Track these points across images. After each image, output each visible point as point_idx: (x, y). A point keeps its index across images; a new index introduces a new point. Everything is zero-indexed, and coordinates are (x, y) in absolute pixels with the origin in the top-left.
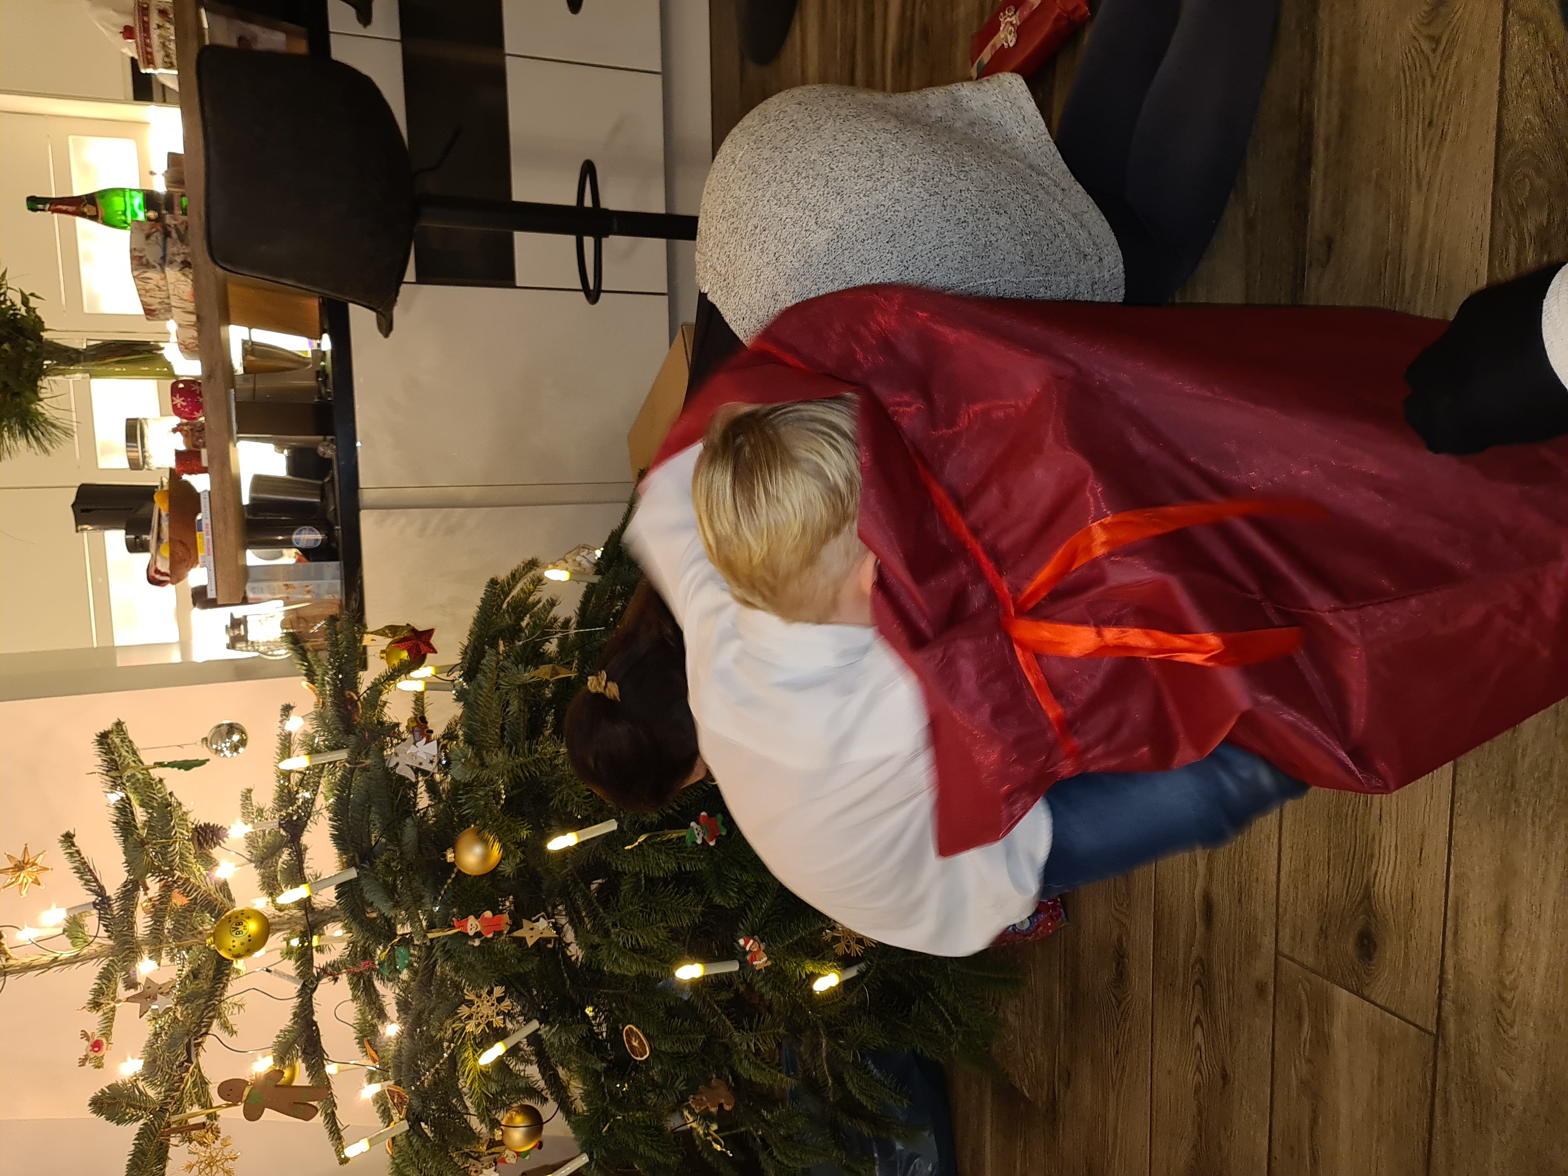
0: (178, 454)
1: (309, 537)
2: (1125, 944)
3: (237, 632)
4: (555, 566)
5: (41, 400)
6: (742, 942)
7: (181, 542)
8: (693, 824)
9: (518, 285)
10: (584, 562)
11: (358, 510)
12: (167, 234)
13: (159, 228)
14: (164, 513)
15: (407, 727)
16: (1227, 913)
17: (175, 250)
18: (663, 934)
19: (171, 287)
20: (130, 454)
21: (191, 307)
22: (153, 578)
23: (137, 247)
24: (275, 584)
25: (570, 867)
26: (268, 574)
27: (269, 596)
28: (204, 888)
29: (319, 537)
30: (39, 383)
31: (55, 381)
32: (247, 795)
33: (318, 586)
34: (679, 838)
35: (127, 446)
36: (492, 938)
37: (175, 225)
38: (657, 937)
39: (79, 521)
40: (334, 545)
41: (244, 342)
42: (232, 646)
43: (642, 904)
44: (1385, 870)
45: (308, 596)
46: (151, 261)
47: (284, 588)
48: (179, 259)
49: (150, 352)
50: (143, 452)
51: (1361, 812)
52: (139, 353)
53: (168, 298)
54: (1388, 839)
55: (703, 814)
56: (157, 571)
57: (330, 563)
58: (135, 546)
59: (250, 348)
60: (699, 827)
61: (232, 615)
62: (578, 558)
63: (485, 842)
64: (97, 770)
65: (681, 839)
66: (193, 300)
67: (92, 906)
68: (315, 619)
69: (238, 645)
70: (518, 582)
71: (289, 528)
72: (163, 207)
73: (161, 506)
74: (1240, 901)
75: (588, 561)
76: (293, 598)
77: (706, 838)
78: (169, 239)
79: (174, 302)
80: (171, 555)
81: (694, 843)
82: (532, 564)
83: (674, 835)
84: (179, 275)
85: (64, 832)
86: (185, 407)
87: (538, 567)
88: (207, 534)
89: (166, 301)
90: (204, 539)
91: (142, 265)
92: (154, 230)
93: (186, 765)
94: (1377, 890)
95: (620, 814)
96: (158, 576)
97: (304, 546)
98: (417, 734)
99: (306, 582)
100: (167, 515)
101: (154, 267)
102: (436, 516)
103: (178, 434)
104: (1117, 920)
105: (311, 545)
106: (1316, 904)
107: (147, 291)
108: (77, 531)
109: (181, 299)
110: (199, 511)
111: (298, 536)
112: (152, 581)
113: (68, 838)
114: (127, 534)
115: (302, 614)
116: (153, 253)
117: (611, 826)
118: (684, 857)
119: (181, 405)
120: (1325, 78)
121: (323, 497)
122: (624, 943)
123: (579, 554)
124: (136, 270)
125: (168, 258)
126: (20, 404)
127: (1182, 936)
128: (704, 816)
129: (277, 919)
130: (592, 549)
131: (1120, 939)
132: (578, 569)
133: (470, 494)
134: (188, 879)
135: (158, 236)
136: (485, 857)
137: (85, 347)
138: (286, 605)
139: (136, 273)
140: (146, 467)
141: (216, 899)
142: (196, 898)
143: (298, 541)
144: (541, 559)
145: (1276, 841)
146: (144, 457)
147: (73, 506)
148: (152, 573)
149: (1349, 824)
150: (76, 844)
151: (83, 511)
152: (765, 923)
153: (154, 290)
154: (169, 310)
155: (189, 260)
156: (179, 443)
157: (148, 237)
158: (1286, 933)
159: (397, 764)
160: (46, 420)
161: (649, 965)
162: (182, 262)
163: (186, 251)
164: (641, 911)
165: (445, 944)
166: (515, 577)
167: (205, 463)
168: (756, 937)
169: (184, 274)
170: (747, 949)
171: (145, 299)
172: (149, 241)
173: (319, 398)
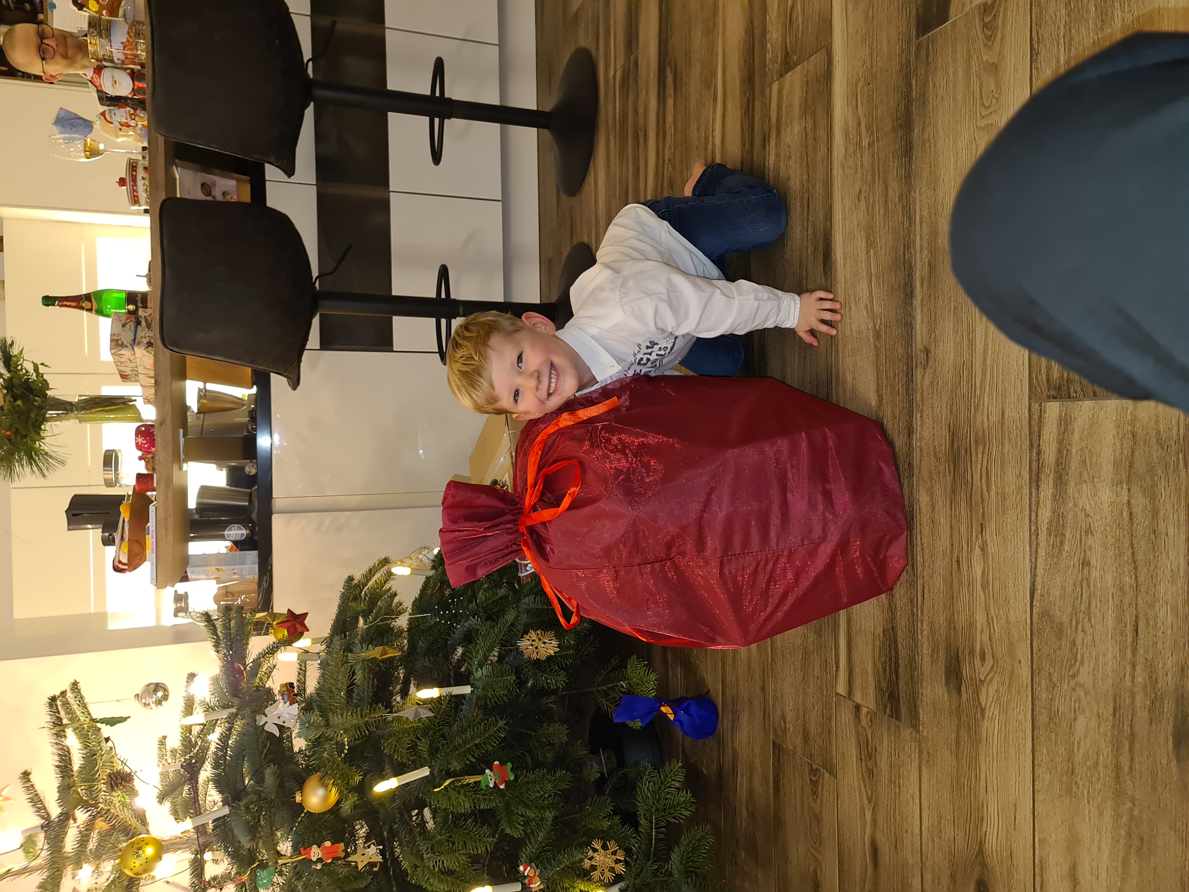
0: (139, 476)
1: (238, 532)
2: (819, 876)
3: (179, 605)
4: (402, 563)
5: (43, 438)
6: (521, 868)
7: (137, 541)
8: (487, 771)
9: (395, 350)
10: (425, 559)
11: (272, 514)
12: (138, 323)
13: (133, 320)
14: (126, 520)
15: (279, 692)
16: (887, 857)
17: (143, 334)
18: (463, 859)
19: (138, 360)
20: (106, 476)
21: (152, 373)
22: (117, 566)
23: (116, 333)
24: (209, 568)
25: (398, 802)
26: (205, 560)
27: (204, 577)
28: (122, 817)
29: (244, 532)
30: (43, 427)
31: (55, 425)
32: (162, 742)
33: (242, 570)
34: (475, 783)
35: (104, 470)
36: (332, 863)
37: (145, 317)
38: (459, 862)
39: (69, 523)
40: (256, 538)
41: (200, 390)
42: (176, 615)
43: (448, 835)
44: (992, 831)
45: (235, 577)
46: (125, 342)
47: (215, 571)
48: (145, 341)
49: (124, 403)
50: (117, 474)
51: (973, 782)
52: (115, 404)
53: (137, 367)
54: (992, 807)
55: (496, 763)
56: (120, 562)
57: (251, 552)
58: (108, 542)
59: (203, 395)
60: (491, 773)
61: (176, 591)
62: (420, 556)
63: (325, 786)
64: (46, 725)
65: (478, 783)
66: (153, 368)
67: (40, 828)
68: (240, 593)
69: (180, 614)
70: (374, 575)
71: (223, 526)
72: (139, 302)
73: (125, 513)
74: (896, 847)
75: (428, 558)
76: (222, 579)
77: (497, 782)
78: (139, 326)
79: (140, 370)
80: (129, 551)
81: (487, 786)
82: (386, 561)
83: (472, 781)
84: (144, 352)
85: (23, 771)
86: (145, 444)
87: (389, 563)
88: (152, 537)
89: (136, 369)
90: (150, 540)
91: (118, 345)
92: (129, 320)
93: (112, 722)
94: (987, 846)
95: (432, 763)
96: (120, 566)
97: (233, 539)
98: (286, 697)
99: (233, 567)
100: (128, 521)
101: (127, 347)
102: (329, 517)
103: (143, 461)
104: (814, 855)
105: (239, 538)
106: (947, 855)
107: (121, 363)
108: (69, 530)
109: (146, 368)
110: (148, 521)
111: (229, 533)
112: (116, 569)
113: (26, 775)
114: (102, 532)
115: (230, 590)
116: (127, 336)
117: (425, 772)
118: (479, 798)
119: (142, 443)
120: (918, 238)
121: (250, 501)
122: (434, 866)
123: (421, 553)
124: (114, 349)
125: (137, 340)
126: (26, 443)
127: (858, 873)
128: (497, 765)
129: (178, 840)
130: (430, 549)
131: (815, 872)
132: (420, 564)
133: (355, 501)
134: (109, 810)
135: (132, 325)
136: (325, 798)
137: (77, 401)
138: (218, 583)
139: (113, 351)
140: (118, 484)
141: (131, 825)
142: (114, 825)
143: (229, 536)
144: (392, 558)
145: (918, 801)
146: (117, 479)
147: (66, 512)
148: (117, 564)
149: (965, 793)
150: (32, 780)
151: (74, 515)
152: (540, 853)
153: (126, 362)
154: (137, 375)
155: (152, 341)
156: (142, 468)
157: (124, 326)
158: (928, 876)
159: (266, 722)
160: (46, 453)
161: (453, 884)
162: (147, 343)
163: (151, 335)
164: (448, 841)
165: (296, 866)
166: (371, 572)
167: (155, 485)
168: (533, 864)
169: (148, 351)
170: (526, 874)
171: (120, 368)
172: (125, 328)
173: (247, 432)
